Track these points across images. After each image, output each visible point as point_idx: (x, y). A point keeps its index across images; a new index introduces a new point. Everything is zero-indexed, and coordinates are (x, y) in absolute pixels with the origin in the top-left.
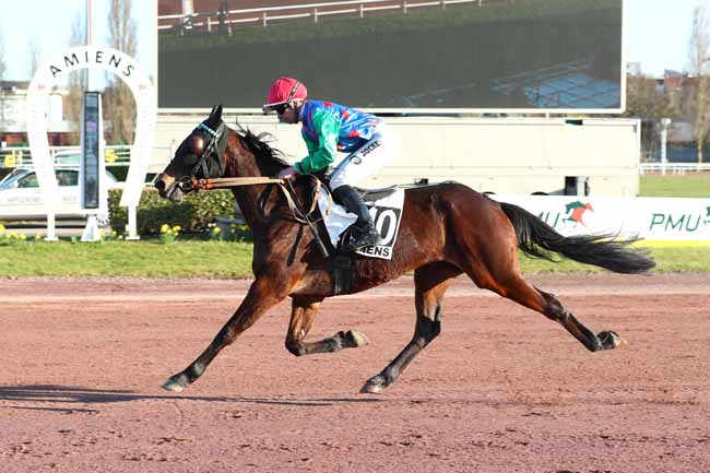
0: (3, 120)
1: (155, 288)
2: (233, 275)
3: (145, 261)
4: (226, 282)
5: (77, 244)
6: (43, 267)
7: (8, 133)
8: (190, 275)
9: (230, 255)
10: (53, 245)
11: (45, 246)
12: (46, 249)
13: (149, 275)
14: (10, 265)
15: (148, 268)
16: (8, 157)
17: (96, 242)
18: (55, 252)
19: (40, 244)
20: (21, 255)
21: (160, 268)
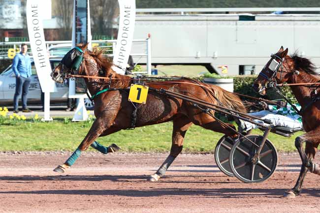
0: (3, 18)
1: (135, 161)
2: (202, 150)
3: (127, 138)
4: (196, 156)
5: (70, 124)
6: (41, 143)
7: (7, 30)
8: (165, 150)
9: (198, 133)
10: (48, 124)
11: (42, 125)
12: (43, 128)
13: (130, 150)
14: (13, 141)
15: (129, 144)
16: (10, 50)
17: (85, 122)
18: (50, 131)
19: (38, 124)
20: (22, 133)
21: (140, 144)
